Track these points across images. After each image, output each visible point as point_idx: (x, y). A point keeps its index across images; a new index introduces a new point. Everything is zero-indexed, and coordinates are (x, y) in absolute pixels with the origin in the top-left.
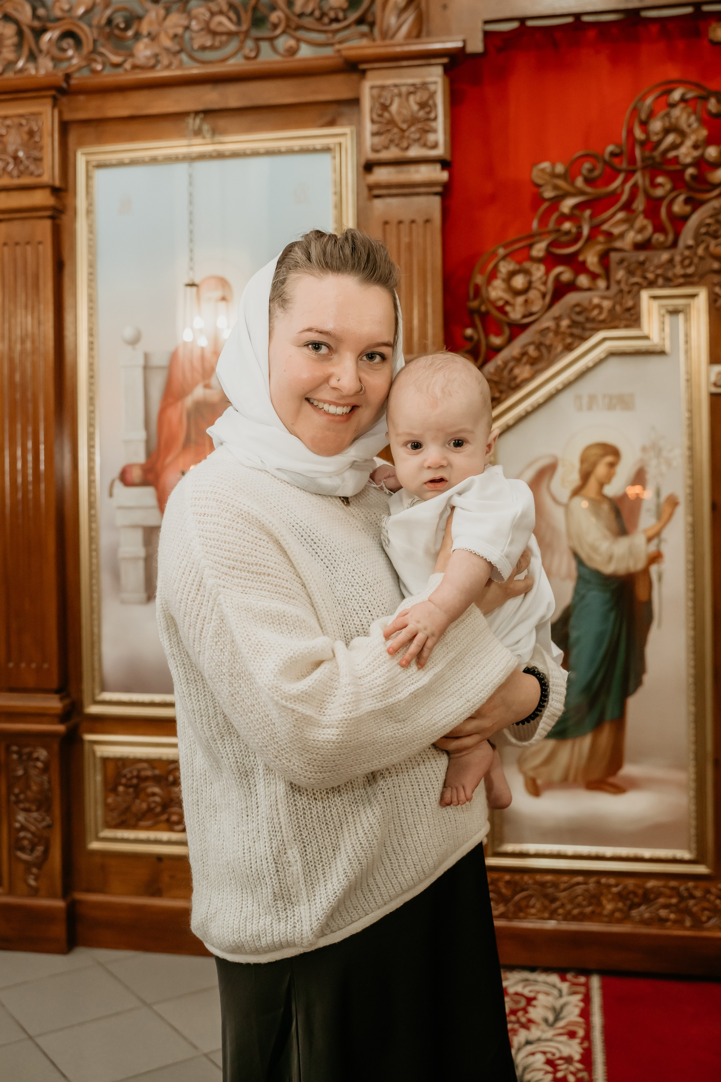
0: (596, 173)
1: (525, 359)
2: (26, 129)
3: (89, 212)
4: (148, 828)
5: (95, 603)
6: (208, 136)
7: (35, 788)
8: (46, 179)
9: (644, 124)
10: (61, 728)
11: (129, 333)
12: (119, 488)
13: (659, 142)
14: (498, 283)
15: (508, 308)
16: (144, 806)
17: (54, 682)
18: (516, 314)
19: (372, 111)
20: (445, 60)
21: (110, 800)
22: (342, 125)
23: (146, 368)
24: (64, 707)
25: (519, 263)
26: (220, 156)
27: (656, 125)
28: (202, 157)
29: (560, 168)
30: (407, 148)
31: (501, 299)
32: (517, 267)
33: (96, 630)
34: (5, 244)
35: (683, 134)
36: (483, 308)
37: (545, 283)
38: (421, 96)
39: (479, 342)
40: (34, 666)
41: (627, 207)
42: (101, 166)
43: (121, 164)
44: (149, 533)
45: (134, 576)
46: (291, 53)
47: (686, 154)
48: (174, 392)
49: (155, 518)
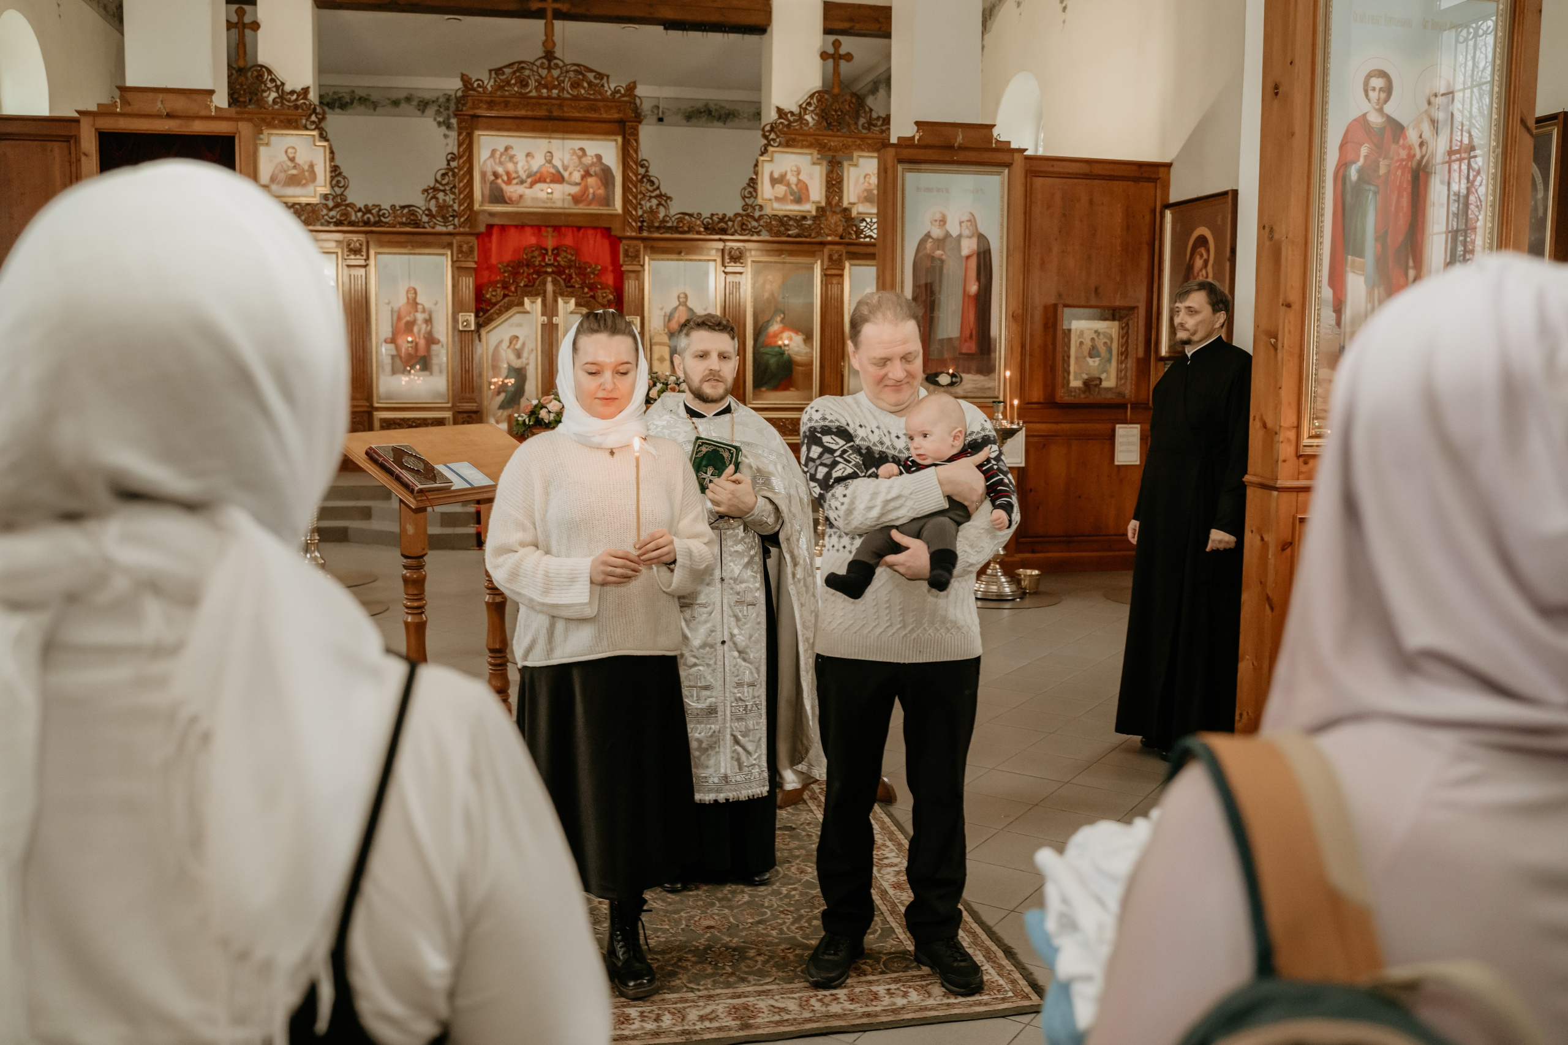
0: (514, 266)
2: (358, 243)
3: (375, 266)
5: (377, 376)
6: (410, 248)
9: (526, 255)
10: (368, 410)
11: (386, 301)
13: (530, 260)
14: (489, 293)
15: (491, 301)
18: (493, 302)
19: (455, 247)
20: (476, 235)
22: (447, 250)
23: (392, 311)
25: (494, 288)
26: (414, 254)
27: (529, 255)
28: (409, 254)
29: (506, 264)
30: (467, 258)
31: (490, 298)
33: (377, 383)
35: (536, 258)
36: (485, 301)
37: (501, 294)
38: (470, 244)
41: (522, 275)
44: (393, 357)
45: (388, 368)
46: (433, 228)
47: (537, 263)
48: (399, 318)
49: (394, 353)
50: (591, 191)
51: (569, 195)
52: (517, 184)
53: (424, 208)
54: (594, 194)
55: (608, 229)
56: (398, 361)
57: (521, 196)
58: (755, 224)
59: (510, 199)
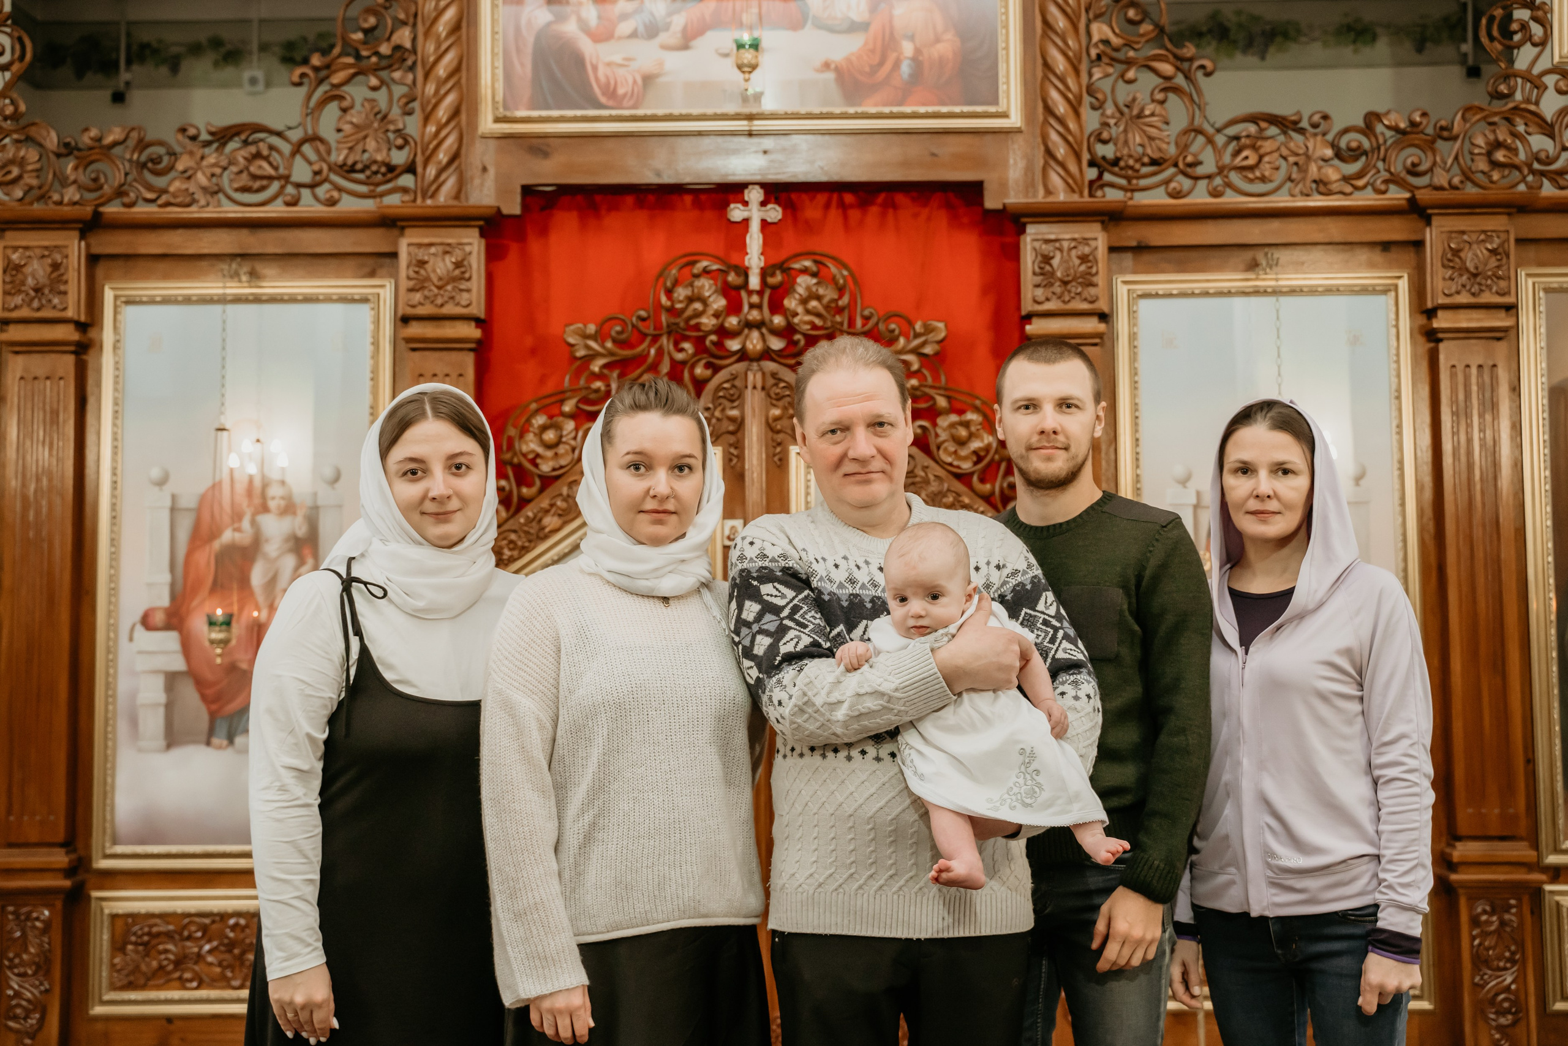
0: (624, 336)
1: (553, 510)
2: (49, 261)
3: (115, 348)
4: (158, 988)
5: (109, 752)
6: (244, 278)
7: (32, 950)
8: (70, 313)
9: (669, 293)
10: (67, 883)
11: (156, 473)
12: (140, 631)
13: (683, 310)
14: (530, 436)
15: (538, 461)
16: (155, 964)
17: (61, 837)
18: (546, 467)
19: (408, 267)
20: (481, 223)
21: (117, 960)
22: (381, 277)
23: (173, 510)
24: (70, 862)
25: (551, 417)
26: (257, 300)
27: (681, 293)
28: (238, 300)
29: (592, 328)
30: (442, 305)
31: (533, 451)
32: (549, 421)
33: (109, 780)
34: (22, 378)
35: (704, 301)
36: (515, 460)
37: (575, 438)
38: (458, 255)
39: (511, 492)
40: (38, 818)
41: (654, 368)
42: (129, 302)
43: (152, 301)
44: (171, 679)
45: (153, 723)
46: (332, 202)
47: (708, 322)
48: (202, 534)
49: (178, 664)
50: (908, 49)
51: (827, 66)
52: (634, 35)
53: (295, 135)
54: (916, 60)
55: (974, 190)
56: (189, 694)
57: (648, 80)
58: (1539, 142)
59: (611, 92)
